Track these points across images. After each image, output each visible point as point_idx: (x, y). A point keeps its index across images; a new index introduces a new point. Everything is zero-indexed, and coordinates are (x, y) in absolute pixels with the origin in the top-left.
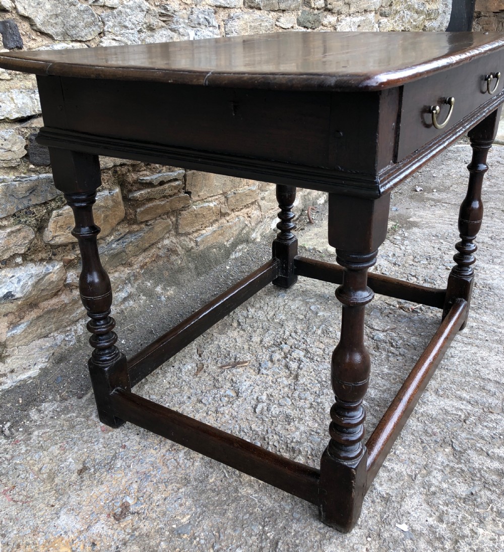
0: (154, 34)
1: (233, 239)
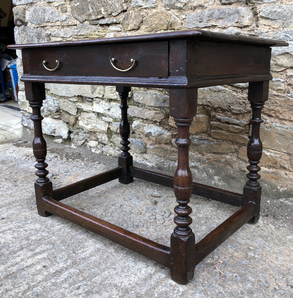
1: (286, 188)
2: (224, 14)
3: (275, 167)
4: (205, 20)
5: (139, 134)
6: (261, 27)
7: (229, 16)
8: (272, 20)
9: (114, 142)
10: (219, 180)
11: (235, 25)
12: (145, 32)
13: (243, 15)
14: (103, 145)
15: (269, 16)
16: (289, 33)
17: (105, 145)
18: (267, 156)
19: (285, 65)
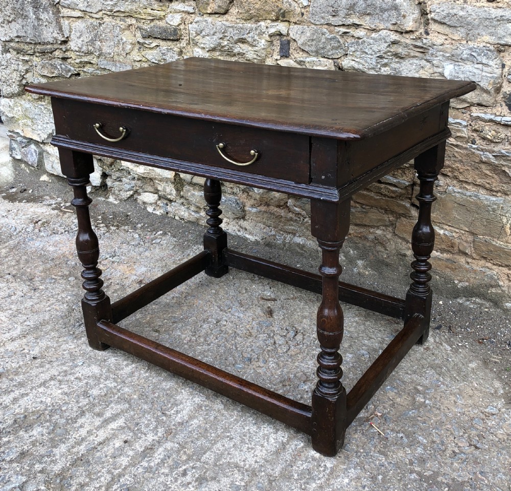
0: (401, 61)
1: (467, 284)
2: (373, 9)
3: (451, 252)
4: (342, 14)
5: (231, 188)
6: (432, 35)
7: (382, 12)
8: (450, 26)
9: (187, 198)
10: (365, 267)
11: (391, 27)
12: (237, 19)
13: (405, 13)
14: (168, 202)
15: (446, 21)
16: (475, 52)
17: (171, 201)
18: (440, 235)
19: (469, 100)
